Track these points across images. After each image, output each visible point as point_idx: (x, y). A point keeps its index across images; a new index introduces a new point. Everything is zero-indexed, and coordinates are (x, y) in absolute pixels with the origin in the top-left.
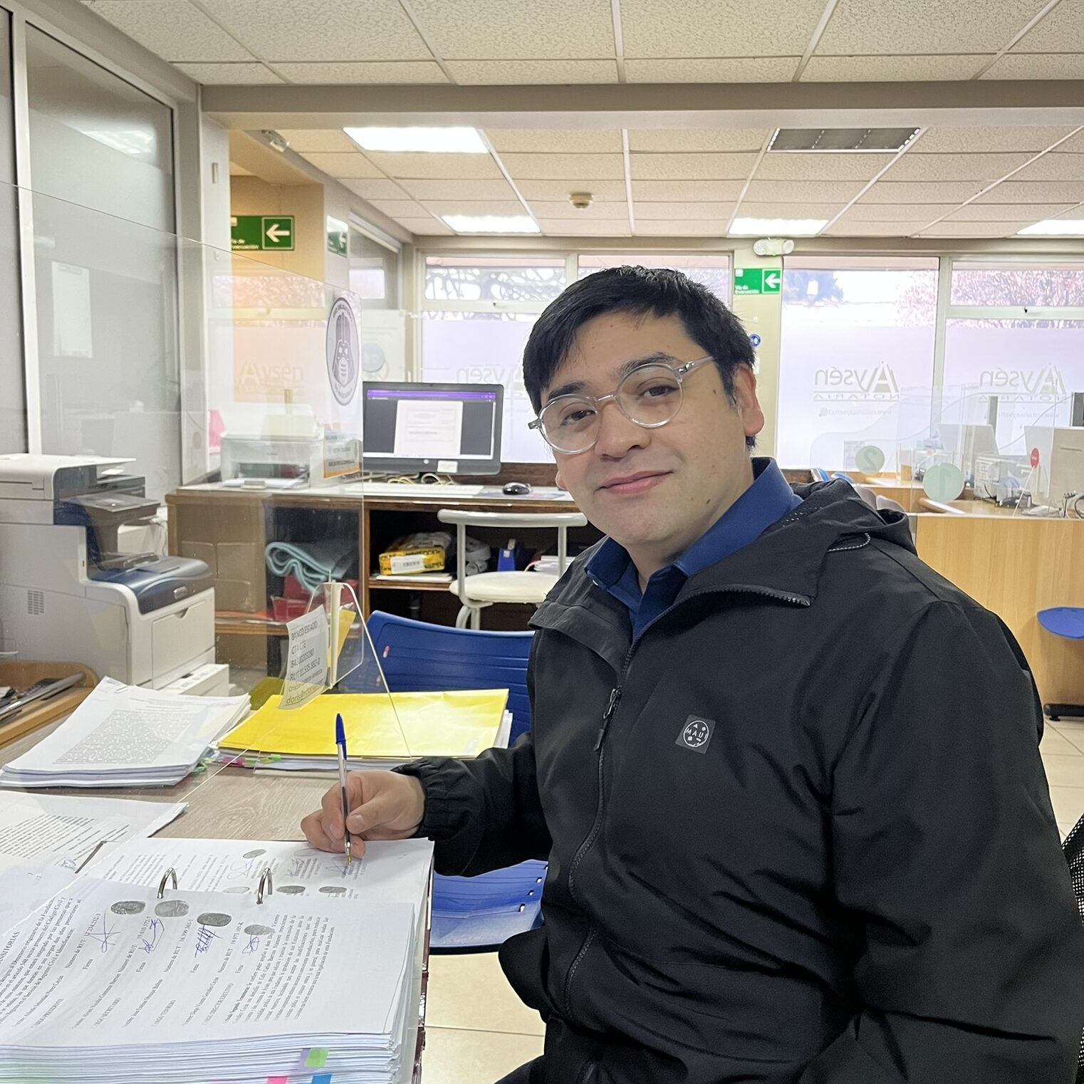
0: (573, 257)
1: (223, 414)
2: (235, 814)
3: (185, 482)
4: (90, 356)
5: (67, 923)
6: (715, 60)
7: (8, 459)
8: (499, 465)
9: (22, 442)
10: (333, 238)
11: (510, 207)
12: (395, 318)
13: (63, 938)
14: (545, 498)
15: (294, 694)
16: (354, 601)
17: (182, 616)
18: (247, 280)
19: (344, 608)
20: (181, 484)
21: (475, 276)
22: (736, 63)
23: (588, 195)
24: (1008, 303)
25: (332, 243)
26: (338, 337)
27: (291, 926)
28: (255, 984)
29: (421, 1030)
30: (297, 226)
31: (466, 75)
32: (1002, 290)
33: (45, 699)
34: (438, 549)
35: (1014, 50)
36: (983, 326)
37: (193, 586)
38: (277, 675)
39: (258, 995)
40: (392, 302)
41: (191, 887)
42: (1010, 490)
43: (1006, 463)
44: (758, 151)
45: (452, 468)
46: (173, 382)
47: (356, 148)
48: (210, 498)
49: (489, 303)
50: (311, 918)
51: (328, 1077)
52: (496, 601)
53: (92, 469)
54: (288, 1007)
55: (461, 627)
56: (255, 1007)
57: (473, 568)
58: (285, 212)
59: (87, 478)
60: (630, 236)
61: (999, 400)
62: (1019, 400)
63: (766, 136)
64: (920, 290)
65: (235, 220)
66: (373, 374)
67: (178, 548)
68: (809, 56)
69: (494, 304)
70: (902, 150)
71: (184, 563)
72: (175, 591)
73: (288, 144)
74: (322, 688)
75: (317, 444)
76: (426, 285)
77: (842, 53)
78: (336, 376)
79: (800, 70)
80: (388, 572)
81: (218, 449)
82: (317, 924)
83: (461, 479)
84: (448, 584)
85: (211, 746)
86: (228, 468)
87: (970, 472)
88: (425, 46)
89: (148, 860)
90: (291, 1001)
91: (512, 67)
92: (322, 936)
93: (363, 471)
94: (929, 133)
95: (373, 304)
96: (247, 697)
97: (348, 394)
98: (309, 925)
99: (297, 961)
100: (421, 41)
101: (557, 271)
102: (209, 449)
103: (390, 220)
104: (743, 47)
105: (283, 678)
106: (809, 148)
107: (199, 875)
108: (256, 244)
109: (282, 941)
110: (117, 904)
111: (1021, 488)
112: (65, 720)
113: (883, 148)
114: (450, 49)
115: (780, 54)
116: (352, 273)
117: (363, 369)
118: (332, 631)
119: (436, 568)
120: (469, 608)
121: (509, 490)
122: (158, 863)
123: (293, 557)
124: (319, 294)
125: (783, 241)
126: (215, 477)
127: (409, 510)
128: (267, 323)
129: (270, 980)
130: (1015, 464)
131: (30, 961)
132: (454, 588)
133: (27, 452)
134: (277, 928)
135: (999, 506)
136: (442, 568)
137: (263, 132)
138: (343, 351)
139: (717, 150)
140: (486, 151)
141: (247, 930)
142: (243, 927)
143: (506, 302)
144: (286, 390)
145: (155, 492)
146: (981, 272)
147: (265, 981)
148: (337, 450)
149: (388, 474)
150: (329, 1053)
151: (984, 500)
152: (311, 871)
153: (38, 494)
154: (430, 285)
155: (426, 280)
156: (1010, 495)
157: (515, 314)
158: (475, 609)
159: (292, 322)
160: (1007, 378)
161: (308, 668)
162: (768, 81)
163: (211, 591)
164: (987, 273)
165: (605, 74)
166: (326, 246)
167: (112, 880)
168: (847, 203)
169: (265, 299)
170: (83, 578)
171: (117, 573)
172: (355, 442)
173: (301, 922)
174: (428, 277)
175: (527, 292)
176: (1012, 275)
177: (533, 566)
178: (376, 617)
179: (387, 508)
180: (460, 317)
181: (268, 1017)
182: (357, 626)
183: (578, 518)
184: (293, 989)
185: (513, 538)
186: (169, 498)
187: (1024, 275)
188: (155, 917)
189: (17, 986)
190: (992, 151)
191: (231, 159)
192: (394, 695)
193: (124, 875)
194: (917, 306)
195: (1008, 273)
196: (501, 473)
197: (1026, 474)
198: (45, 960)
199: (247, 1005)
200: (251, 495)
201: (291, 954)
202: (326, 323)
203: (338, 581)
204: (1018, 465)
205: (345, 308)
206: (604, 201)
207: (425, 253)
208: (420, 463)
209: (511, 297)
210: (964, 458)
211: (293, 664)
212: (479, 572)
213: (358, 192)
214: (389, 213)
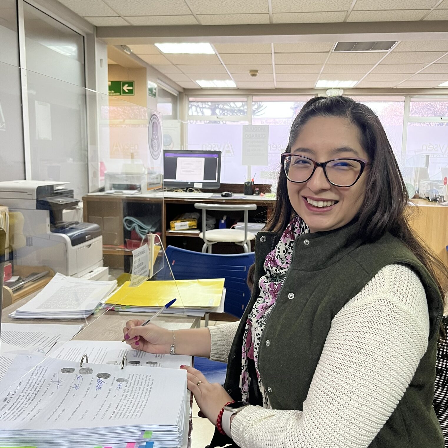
0: (250, 97)
1: (106, 164)
2: (111, 331)
3: (90, 191)
4: (51, 139)
5: (43, 377)
6: (311, 13)
7: (18, 182)
8: (219, 184)
9: (23, 175)
10: (151, 90)
11: (224, 77)
12: (176, 123)
13: (41, 383)
14: (239, 198)
15: (135, 281)
16: (160, 242)
17: (89, 247)
18: (115, 108)
19: (156, 245)
20: (89, 193)
21: (209, 105)
22: (320, 14)
23: (257, 71)
24: (433, 115)
25: (150, 92)
26: (153, 131)
27: (136, 379)
28: (121, 403)
29: (190, 422)
30: (136, 85)
31: (205, 21)
32: (431, 110)
33: (34, 281)
34: (195, 220)
35: (438, 8)
36: (423, 125)
37: (93, 235)
38: (128, 272)
39: (122, 408)
40: (175, 116)
41: (93, 362)
42: (434, 194)
43: (432, 183)
44: (328, 52)
45: (200, 186)
46: (85, 150)
47: (160, 52)
48: (100, 199)
49: (215, 117)
50: (144, 376)
51: (152, 443)
52: (218, 241)
53: (52, 187)
54: (136, 413)
55: (204, 252)
56: (122, 413)
57: (209, 228)
58: (130, 79)
59: (50, 190)
60: (274, 88)
61: (430, 156)
62: (439, 156)
63: (332, 45)
64: (396, 110)
65: (110, 83)
66: (167, 147)
67: (87, 219)
68: (351, 11)
69: (217, 117)
70: (390, 50)
71: (89, 225)
72: (86, 237)
73: (132, 51)
74: (147, 278)
75: (145, 176)
76: (189, 110)
77: (365, 9)
78: (152, 147)
79: (347, 17)
80: (173, 229)
81: (103, 178)
82: (146, 378)
83: (203, 190)
84: (198, 234)
85: (101, 302)
86: (108, 186)
87: (417, 187)
88: (188, 9)
89: (74, 350)
90: (137, 411)
91: (225, 17)
92: (149, 383)
93: (164, 187)
94: (402, 43)
95: (167, 118)
96: (116, 281)
97: (157, 155)
98: (143, 378)
99: (139, 393)
100: (187, 6)
101: (243, 103)
102: (100, 178)
103: (174, 82)
104: (323, 7)
105: (131, 273)
106: (350, 50)
107: (95, 356)
108: (119, 93)
109: (132, 385)
110: (63, 369)
111: (439, 194)
112: (41, 291)
113: (382, 50)
114: (199, 10)
115: (339, 10)
116: (159, 105)
117: (164, 145)
118: (151, 253)
119: (193, 227)
120: (207, 244)
121: (224, 195)
122: (79, 351)
123: (134, 223)
124: (145, 114)
125: (338, 90)
126: (102, 190)
127: (182, 203)
128: (124, 126)
129: (128, 401)
130: (437, 184)
131: (28, 393)
132: (201, 236)
133: (25, 179)
134: (130, 379)
135: (430, 201)
136: (196, 227)
137: (122, 46)
138: (155, 137)
139: (311, 51)
140: (214, 53)
141: (117, 380)
142: (116, 379)
143: (222, 116)
144: (131, 154)
145: (78, 196)
146: (422, 102)
147: (126, 402)
148: (153, 178)
149: (173, 188)
150: (153, 432)
151: (424, 199)
152: (142, 355)
153: (30, 197)
154: (191, 110)
155: (189, 107)
156: (434, 197)
157: (226, 121)
158: (210, 245)
159: (134, 125)
160: (433, 147)
161: (141, 270)
162: (333, 22)
163: (101, 237)
164: (425, 103)
165: (264, 20)
166: (148, 93)
167: (60, 358)
168: (366, 74)
169: (123, 116)
170: (49, 232)
171: (62, 229)
172: (160, 175)
173: (140, 377)
174: (190, 106)
175: (231, 112)
176: (435, 104)
177: (234, 227)
178: (169, 248)
179: (173, 203)
180: (203, 123)
181: (127, 418)
182: (161, 251)
183: (253, 207)
184: (137, 405)
185: (225, 215)
186: (83, 198)
187: (441, 104)
188: (79, 375)
189: (22, 403)
190: (428, 51)
191: (109, 57)
192: (177, 281)
193: (65, 356)
194: (394, 117)
195: (434, 103)
196: (220, 187)
197: (441, 188)
198: (34, 392)
199: (118, 412)
200: (117, 197)
201: (136, 390)
202: (148, 125)
203: (154, 233)
204: (438, 184)
205: (156, 119)
206: (263, 74)
207: (188, 96)
208: (187, 184)
209: (224, 114)
210: (415, 181)
211: (135, 268)
212: (212, 229)
213: (160, 71)
214: (174, 80)
